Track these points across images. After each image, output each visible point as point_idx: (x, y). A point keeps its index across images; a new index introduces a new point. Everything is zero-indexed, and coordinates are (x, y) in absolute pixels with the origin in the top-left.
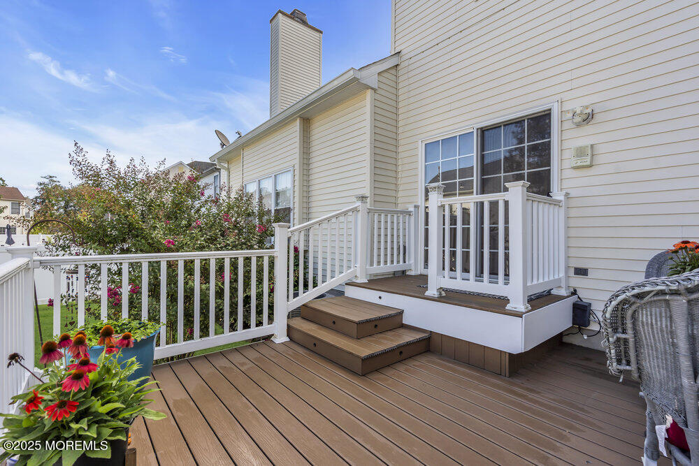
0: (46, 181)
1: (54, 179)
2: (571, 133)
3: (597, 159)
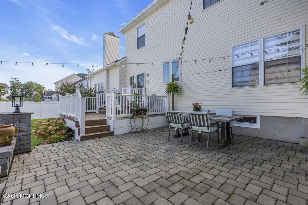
0: (13, 80)
1: (16, 79)
2: (146, 78)
3: (149, 82)
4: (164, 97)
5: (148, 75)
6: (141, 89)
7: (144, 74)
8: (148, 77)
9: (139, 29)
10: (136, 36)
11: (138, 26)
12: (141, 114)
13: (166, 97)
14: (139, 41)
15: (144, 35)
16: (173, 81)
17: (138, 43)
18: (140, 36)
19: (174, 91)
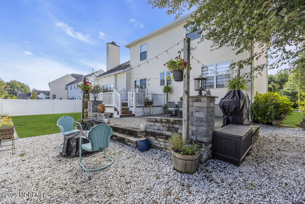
2: (148, 82)
3: (150, 85)
4: (161, 95)
5: (149, 80)
6: (144, 89)
7: (146, 79)
8: (149, 81)
9: (142, 47)
10: (140, 51)
11: (141, 44)
12: (150, 104)
13: (163, 95)
14: (142, 55)
15: (146, 51)
16: (167, 85)
17: (141, 56)
18: (142, 51)
19: (168, 91)
